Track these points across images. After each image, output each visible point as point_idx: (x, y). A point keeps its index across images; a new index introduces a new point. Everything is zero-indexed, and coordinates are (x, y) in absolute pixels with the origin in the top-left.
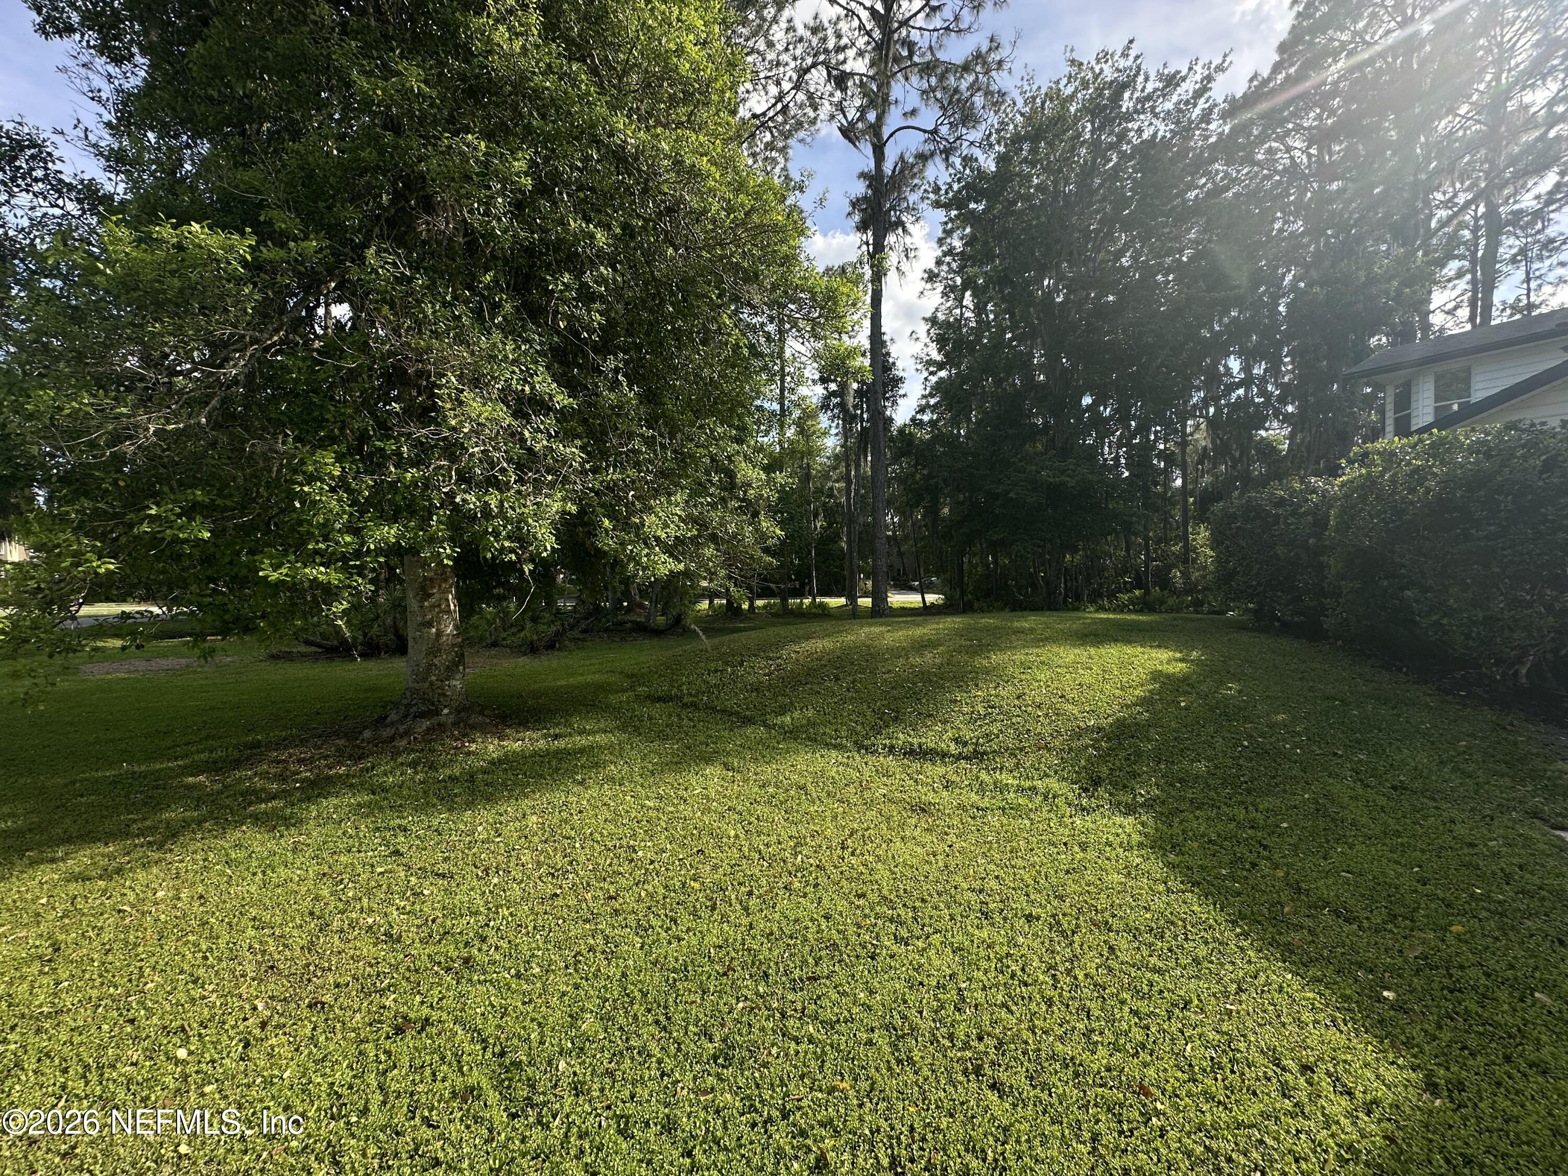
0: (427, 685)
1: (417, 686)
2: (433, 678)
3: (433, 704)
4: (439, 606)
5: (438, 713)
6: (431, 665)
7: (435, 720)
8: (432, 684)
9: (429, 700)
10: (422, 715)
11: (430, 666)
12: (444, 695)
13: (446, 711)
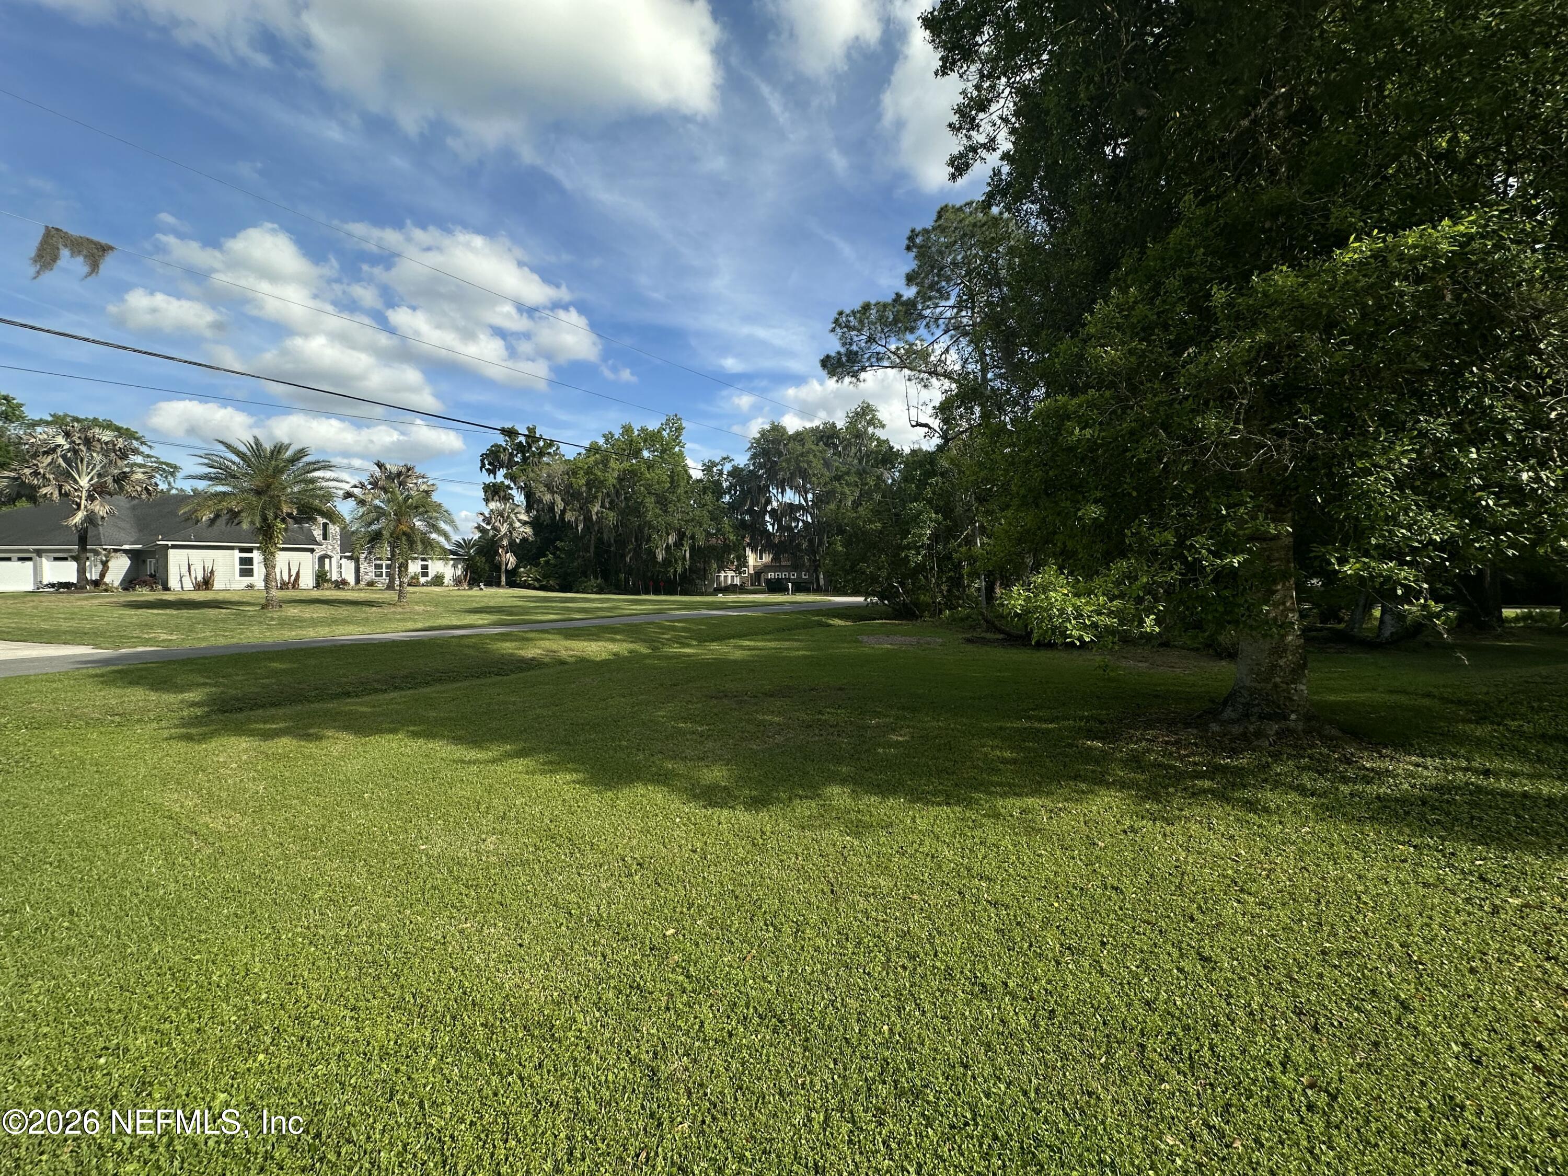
0: (1270, 686)
1: (1258, 686)
2: (1278, 680)
3: (1279, 707)
4: (1284, 603)
5: (1286, 718)
6: (1276, 666)
7: (1283, 725)
8: (1276, 686)
9: (1273, 702)
10: (1270, 717)
11: (1273, 667)
12: (1291, 700)
13: (1293, 717)
